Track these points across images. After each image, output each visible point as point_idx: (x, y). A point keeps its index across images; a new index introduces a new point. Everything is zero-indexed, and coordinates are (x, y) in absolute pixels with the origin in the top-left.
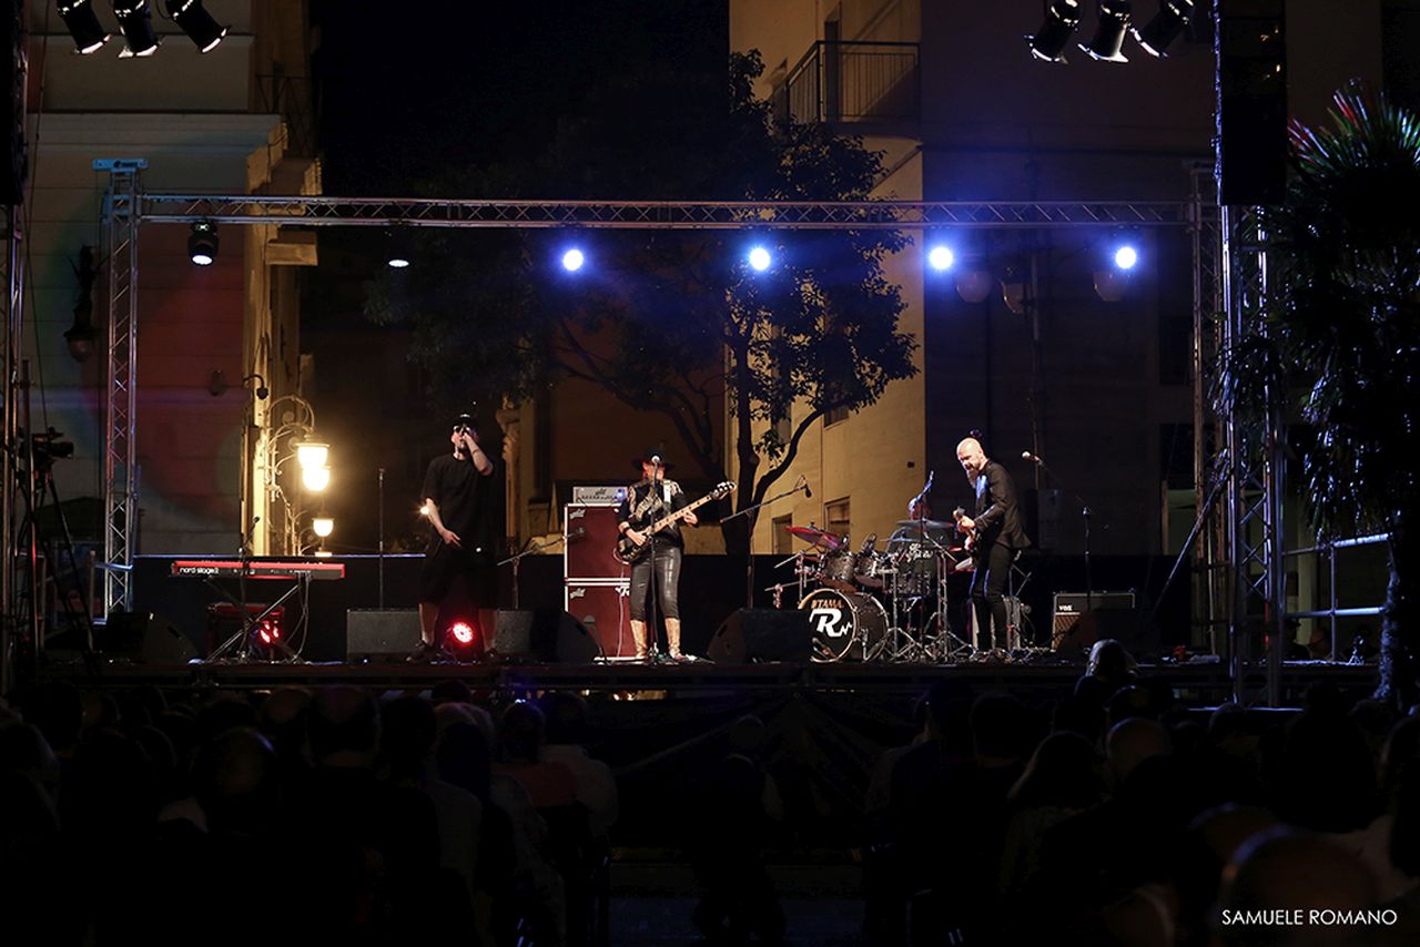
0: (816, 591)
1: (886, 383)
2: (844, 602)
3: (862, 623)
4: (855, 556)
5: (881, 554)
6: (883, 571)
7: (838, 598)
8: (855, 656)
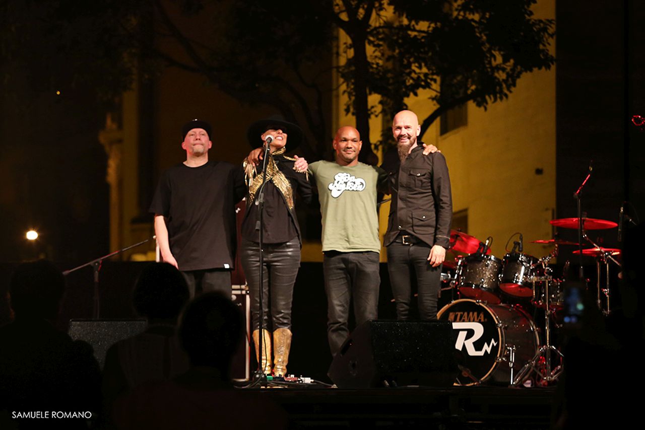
0: (453, 302)
1: (518, 77)
2: (487, 314)
3: (509, 340)
4: (498, 260)
5: (529, 258)
6: (533, 278)
7: (480, 310)
8: (499, 379)
